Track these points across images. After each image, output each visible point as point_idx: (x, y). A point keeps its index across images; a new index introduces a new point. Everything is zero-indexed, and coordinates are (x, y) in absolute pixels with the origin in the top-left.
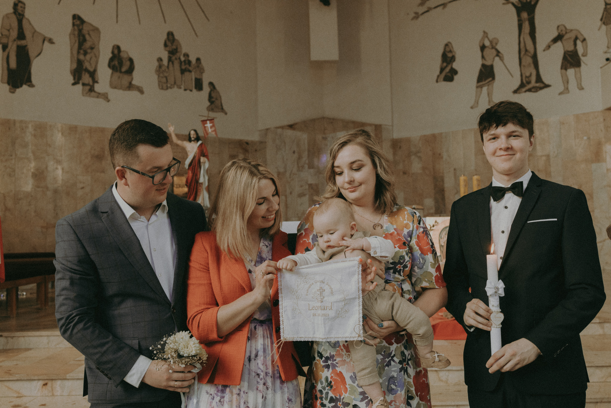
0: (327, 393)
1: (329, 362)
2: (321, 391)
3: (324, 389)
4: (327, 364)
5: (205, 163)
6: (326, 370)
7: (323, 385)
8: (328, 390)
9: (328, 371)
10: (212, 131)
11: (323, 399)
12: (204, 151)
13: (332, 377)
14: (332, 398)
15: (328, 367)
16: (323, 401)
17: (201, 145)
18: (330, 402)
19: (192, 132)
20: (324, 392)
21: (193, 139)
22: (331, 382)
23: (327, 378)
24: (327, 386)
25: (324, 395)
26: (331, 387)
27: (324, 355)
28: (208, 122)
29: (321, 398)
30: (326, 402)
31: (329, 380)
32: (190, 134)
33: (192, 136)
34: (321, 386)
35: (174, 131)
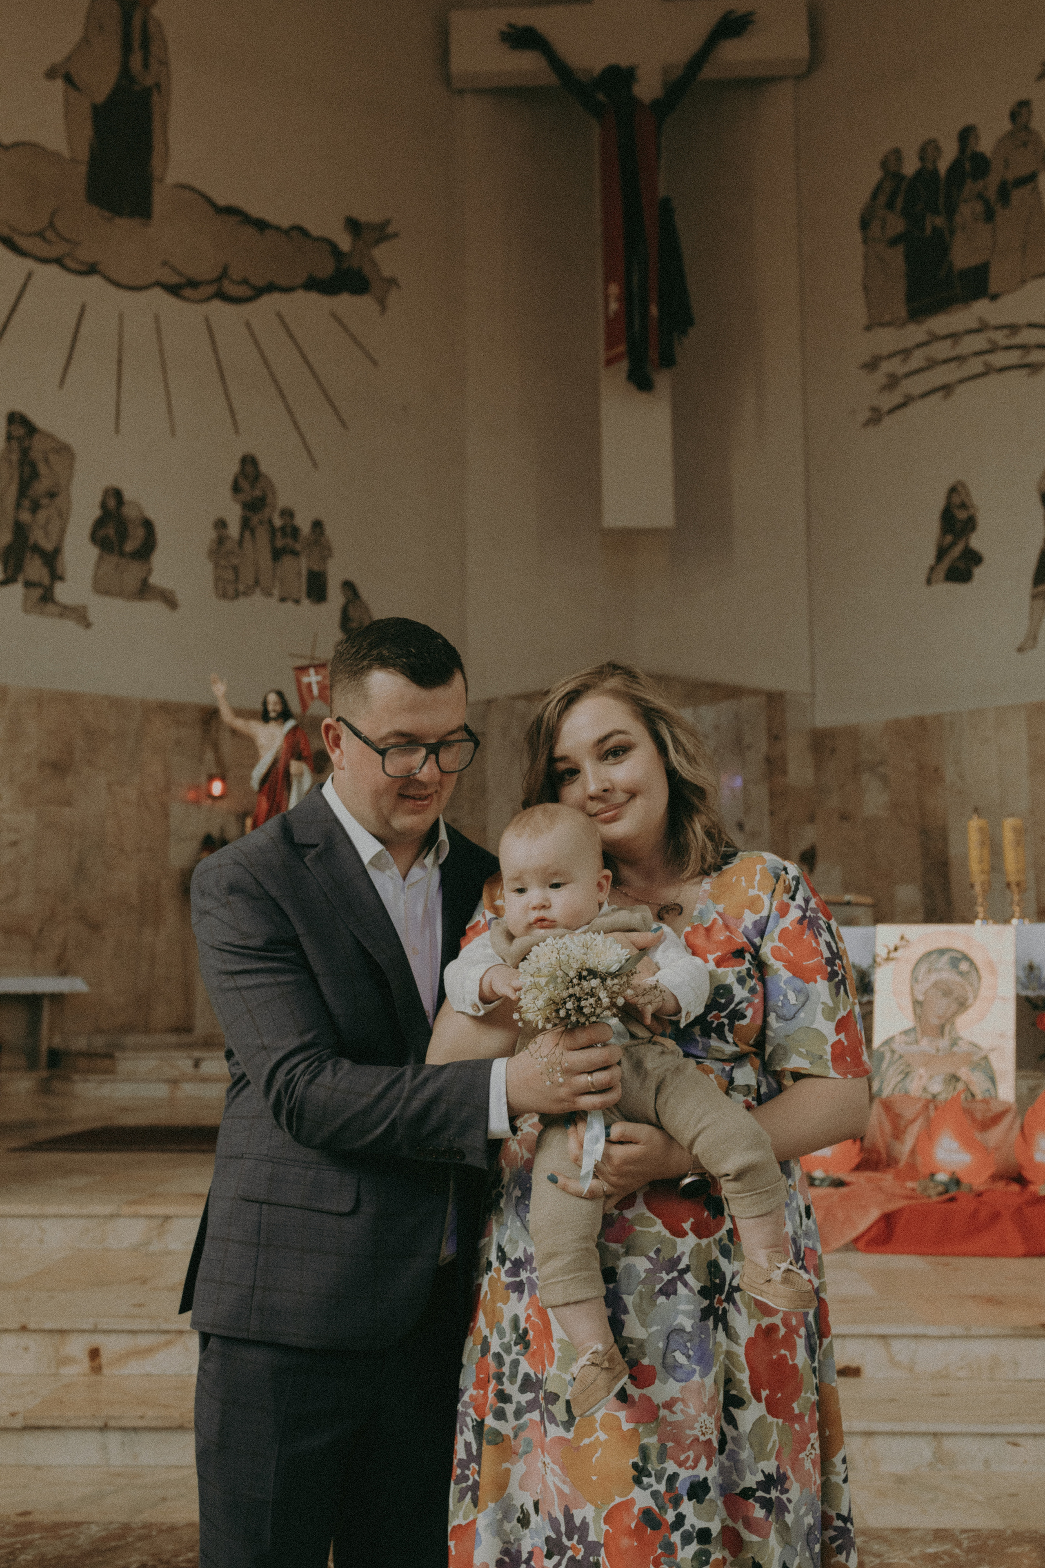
0: (515, 1364)
1: (524, 1275)
2: (498, 1357)
3: (508, 1350)
4: (518, 1279)
6: (514, 1296)
7: (506, 1340)
8: (517, 1354)
9: (520, 1299)
10: (321, 694)
11: (505, 1379)
12: (302, 746)
13: (528, 1318)
14: (527, 1376)
15: (519, 1287)
16: (502, 1384)
17: (294, 729)
18: (523, 1389)
19: (272, 698)
20: (508, 1359)
21: (272, 715)
22: (526, 1331)
23: (515, 1321)
24: (516, 1344)
25: (506, 1369)
26: (527, 1346)
27: (508, 1255)
28: (312, 671)
29: (499, 1377)
30: (511, 1389)
31: (523, 1325)
32: (265, 703)
33: (270, 707)
34: (500, 1342)
35: (227, 695)
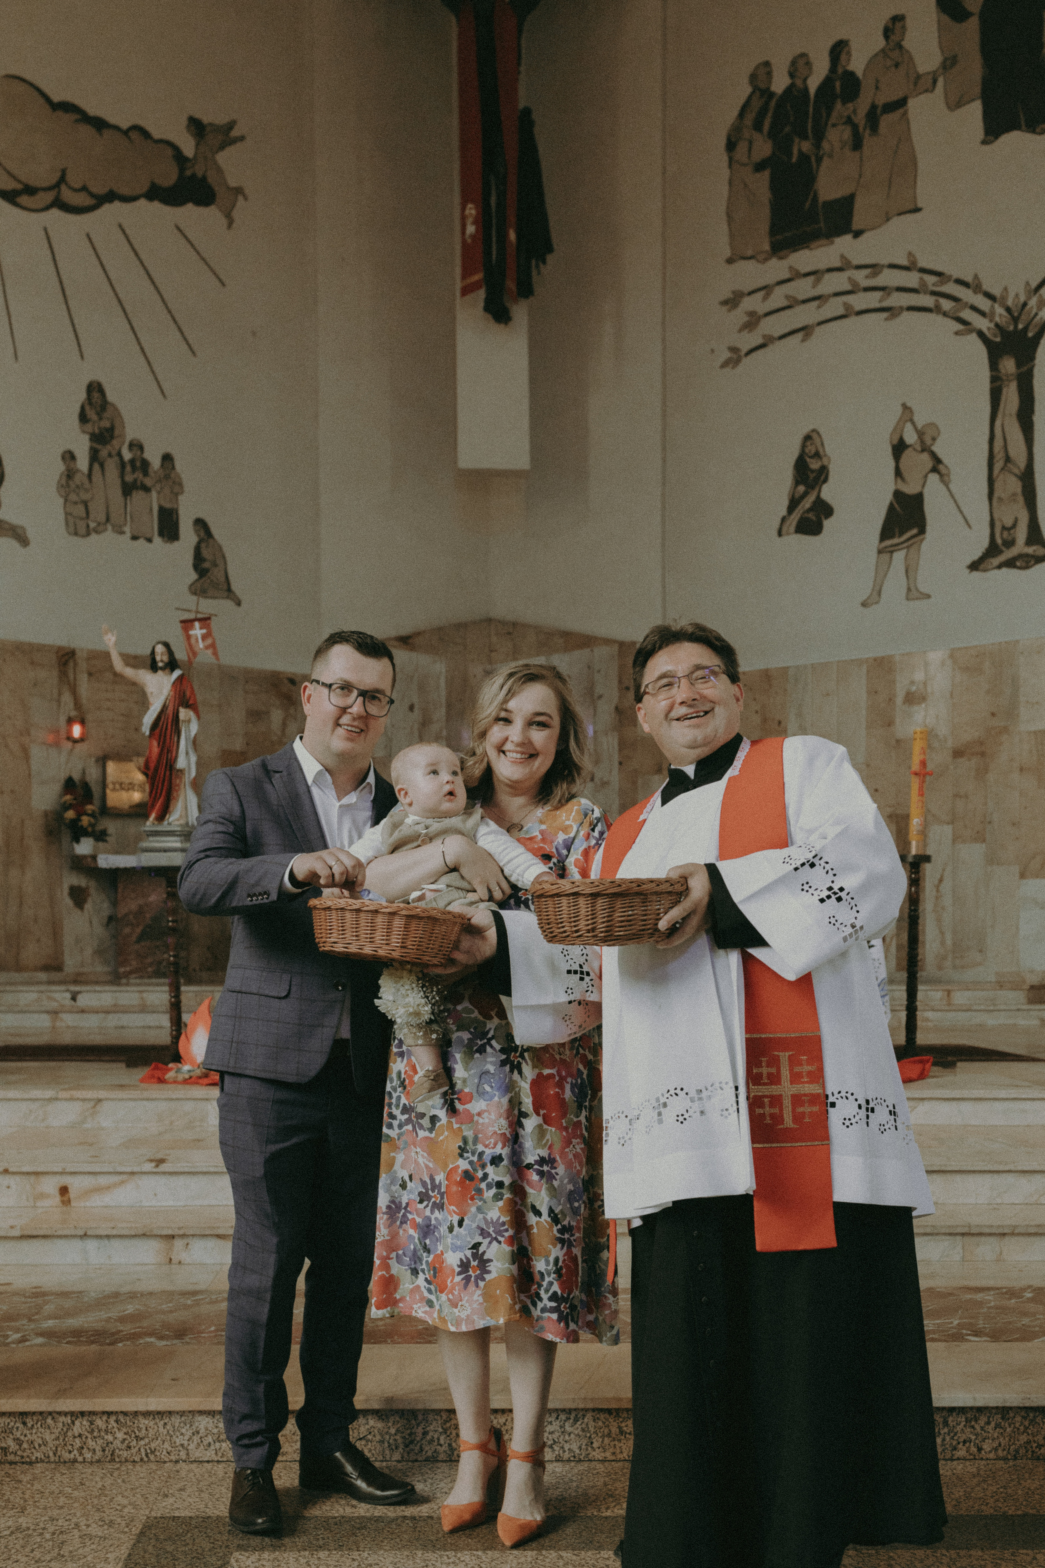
0: (399, 1098)
1: (405, 1048)
4: (401, 1050)
5: (189, 721)
9: (402, 1061)
10: (207, 648)
12: (188, 693)
13: (406, 1072)
15: (402, 1055)
17: (180, 678)
19: (160, 649)
21: (160, 664)
22: (404, 1080)
26: (405, 1088)
28: (197, 624)
30: (396, 1112)
31: (403, 1076)
32: (153, 652)
33: (158, 658)
35: (116, 644)
